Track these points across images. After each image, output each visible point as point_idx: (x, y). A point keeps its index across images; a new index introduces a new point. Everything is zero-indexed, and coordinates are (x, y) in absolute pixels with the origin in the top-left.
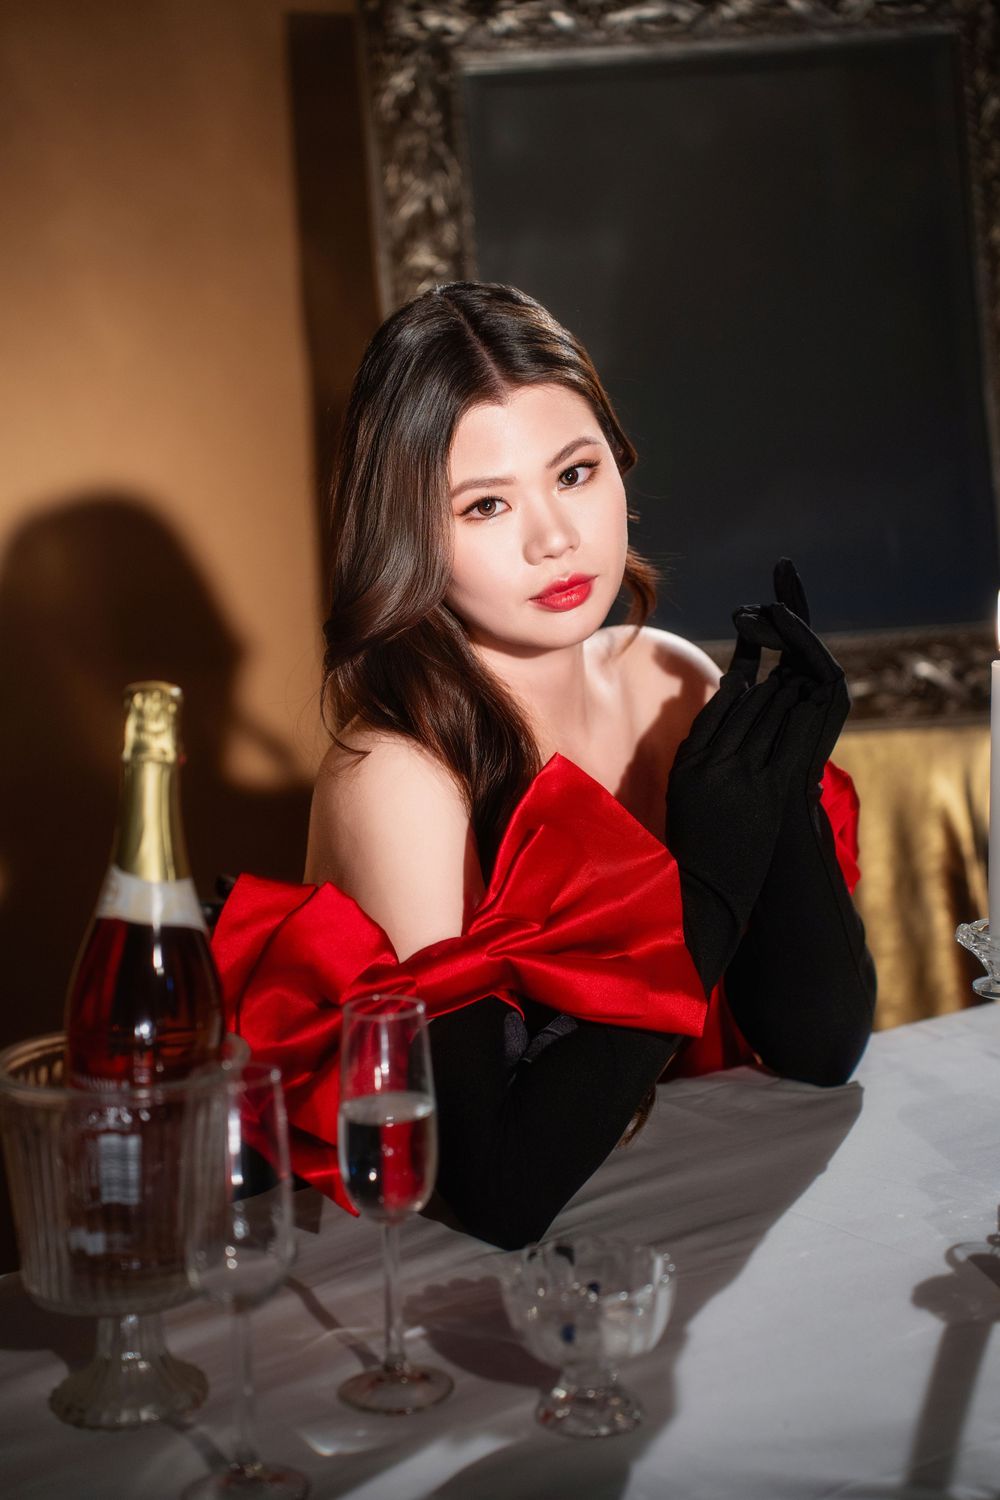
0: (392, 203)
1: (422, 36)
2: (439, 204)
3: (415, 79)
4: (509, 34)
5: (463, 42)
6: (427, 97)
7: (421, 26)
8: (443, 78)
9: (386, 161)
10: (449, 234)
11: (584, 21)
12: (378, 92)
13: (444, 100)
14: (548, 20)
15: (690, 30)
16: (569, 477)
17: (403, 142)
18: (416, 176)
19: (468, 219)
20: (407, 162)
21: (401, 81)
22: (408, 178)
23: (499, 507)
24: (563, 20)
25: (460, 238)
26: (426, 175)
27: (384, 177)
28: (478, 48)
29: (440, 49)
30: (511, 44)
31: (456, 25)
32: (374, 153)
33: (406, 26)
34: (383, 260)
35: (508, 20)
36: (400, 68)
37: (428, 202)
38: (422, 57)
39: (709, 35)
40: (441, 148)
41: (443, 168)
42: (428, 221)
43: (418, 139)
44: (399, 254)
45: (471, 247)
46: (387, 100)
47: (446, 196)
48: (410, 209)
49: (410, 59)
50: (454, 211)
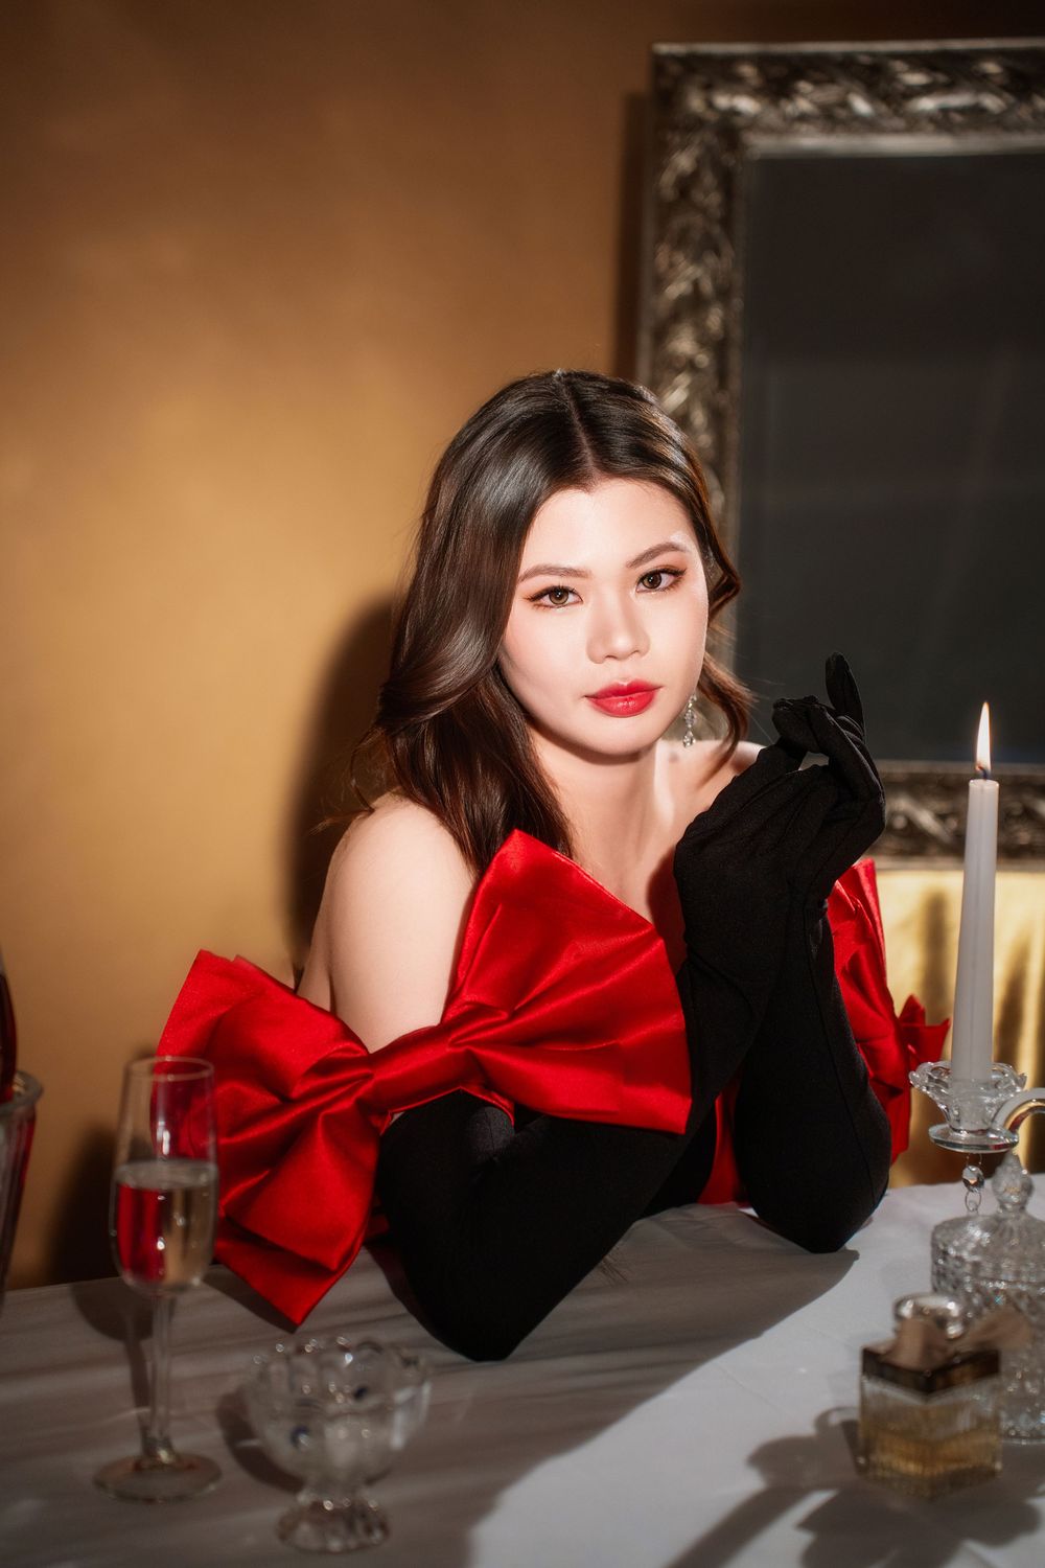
0: (660, 283)
1: (711, 117)
2: (707, 287)
3: (699, 161)
4: (803, 118)
5: (753, 123)
6: (709, 179)
7: (710, 105)
8: (729, 160)
9: (660, 239)
10: (714, 319)
11: (883, 108)
12: (660, 169)
13: (727, 181)
14: (845, 104)
15: (999, 122)
16: (651, 580)
17: (677, 223)
18: (686, 258)
19: (737, 303)
20: (681, 241)
21: (684, 161)
22: (680, 258)
23: (571, 598)
24: (862, 106)
25: (725, 325)
26: (697, 259)
27: (655, 255)
28: (770, 130)
29: (729, 129)
30: (804, 127)
31: (746, 104)
32: (649, 230)
33: (696, 103)
34: (645, 340)
35: (804, 105)
36: (683, 147)
37: (696, 284)
38: (709, 137)
39: (1020, 127)
40: (717, 230)
41: (717, 252)
42: (694, 303)
43: (697, 220)
44: (661, 335)
45: (737, 333)
46: (668, 179)
47: (714, 279)
48: (677, 289)
49: (697, 139)
50: (723, 294)
